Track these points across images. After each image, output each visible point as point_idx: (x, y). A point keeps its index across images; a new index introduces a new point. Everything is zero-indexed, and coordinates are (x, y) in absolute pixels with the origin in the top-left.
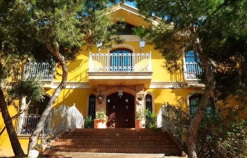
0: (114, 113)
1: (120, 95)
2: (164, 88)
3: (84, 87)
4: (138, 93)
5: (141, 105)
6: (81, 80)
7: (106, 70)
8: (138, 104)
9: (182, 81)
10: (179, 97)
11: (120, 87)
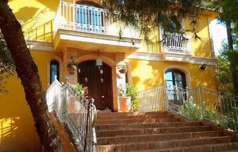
0: (87, 88)
1: (99, 65)
2: (140, 58)
3: (42, 48)
4: (118, 64)
5: (122, 78)
6: (36, 38)
7: (72, 27)
8: (119, 78)
9: (158, 52)
10: (156, 71)
11: (98, 54)
